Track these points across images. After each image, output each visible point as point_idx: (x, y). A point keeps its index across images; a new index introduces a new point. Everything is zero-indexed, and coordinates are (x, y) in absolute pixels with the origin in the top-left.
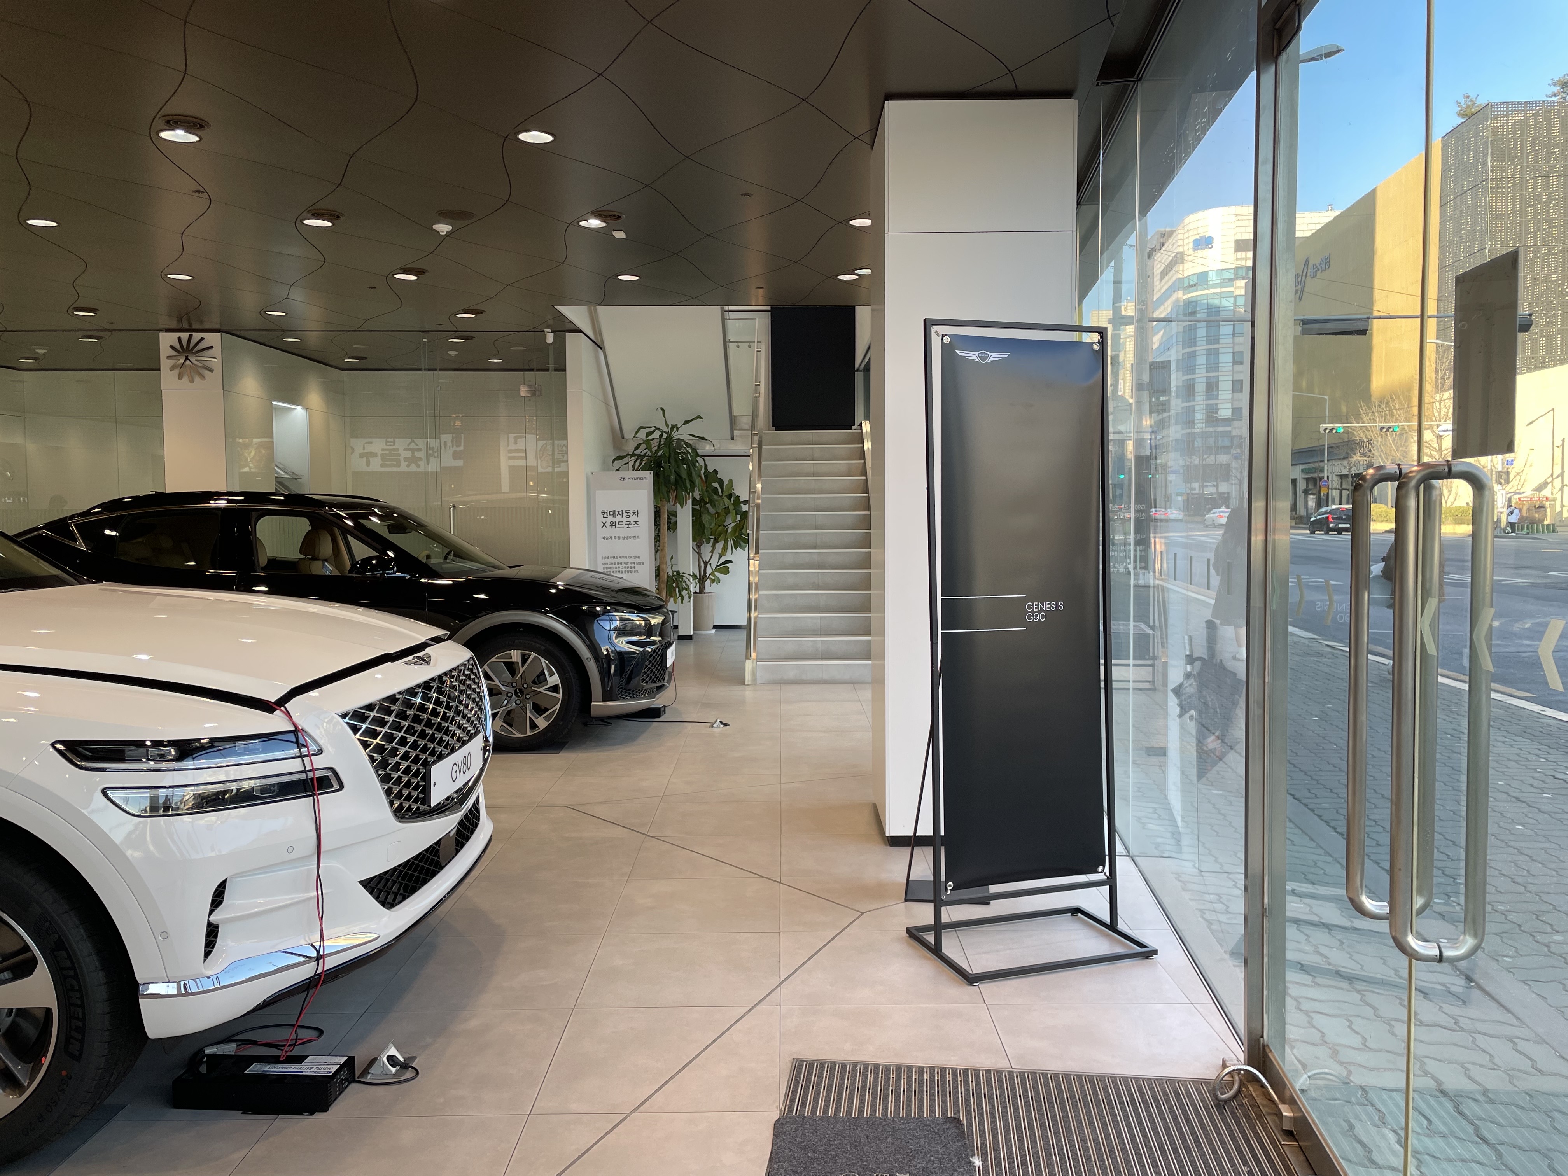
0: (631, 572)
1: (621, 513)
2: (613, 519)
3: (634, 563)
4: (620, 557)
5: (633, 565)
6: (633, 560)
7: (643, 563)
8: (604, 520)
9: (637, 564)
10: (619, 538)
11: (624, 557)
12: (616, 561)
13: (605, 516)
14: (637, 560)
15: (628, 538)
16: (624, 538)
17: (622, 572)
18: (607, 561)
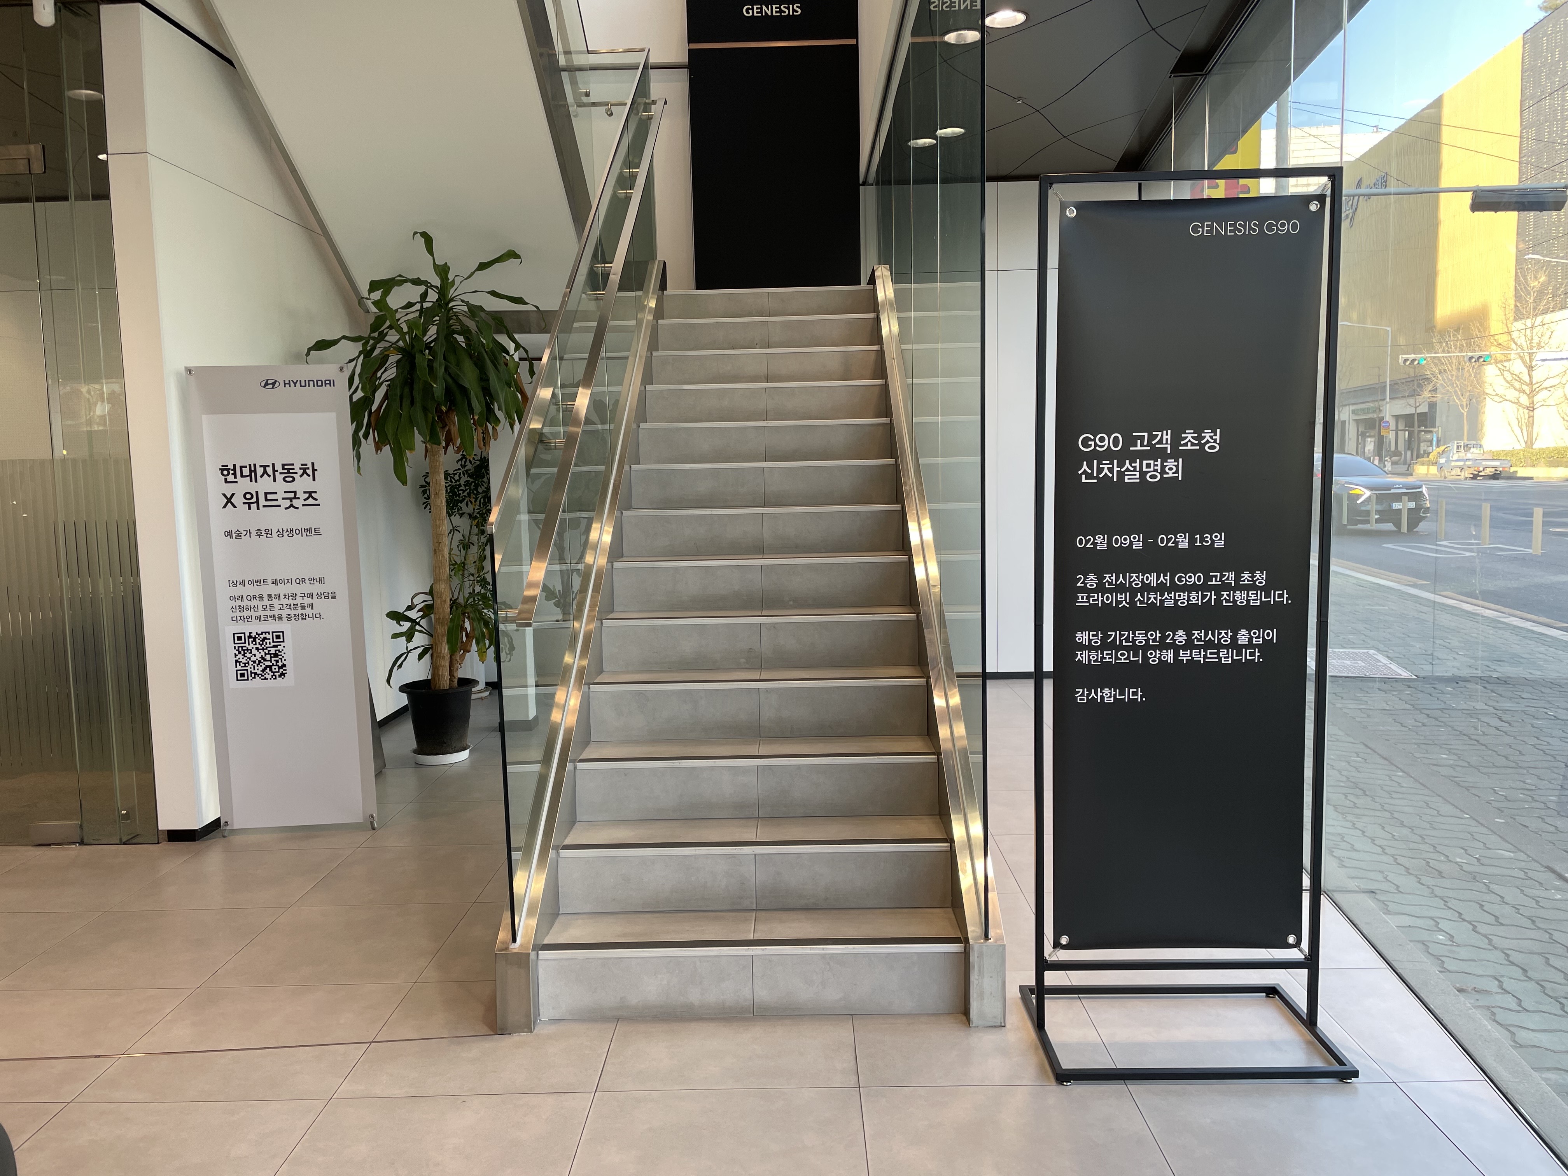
0: (304, 617)
1: (270, 470)
2: (252, 487)
3: (311, 596)
4: (275, 582)
5: (307, 601)
6: (307, 588)
7: (334, 597)
8: (229, 489)
9: (319, 597)
10: (269, 532)
11: (282, 581)
12: (265, 590)
13: (231, 478)
14: (316, 588)
15: (291, 532)
16: (280, 534)
17: (280, 619)
18: (239, 591)
